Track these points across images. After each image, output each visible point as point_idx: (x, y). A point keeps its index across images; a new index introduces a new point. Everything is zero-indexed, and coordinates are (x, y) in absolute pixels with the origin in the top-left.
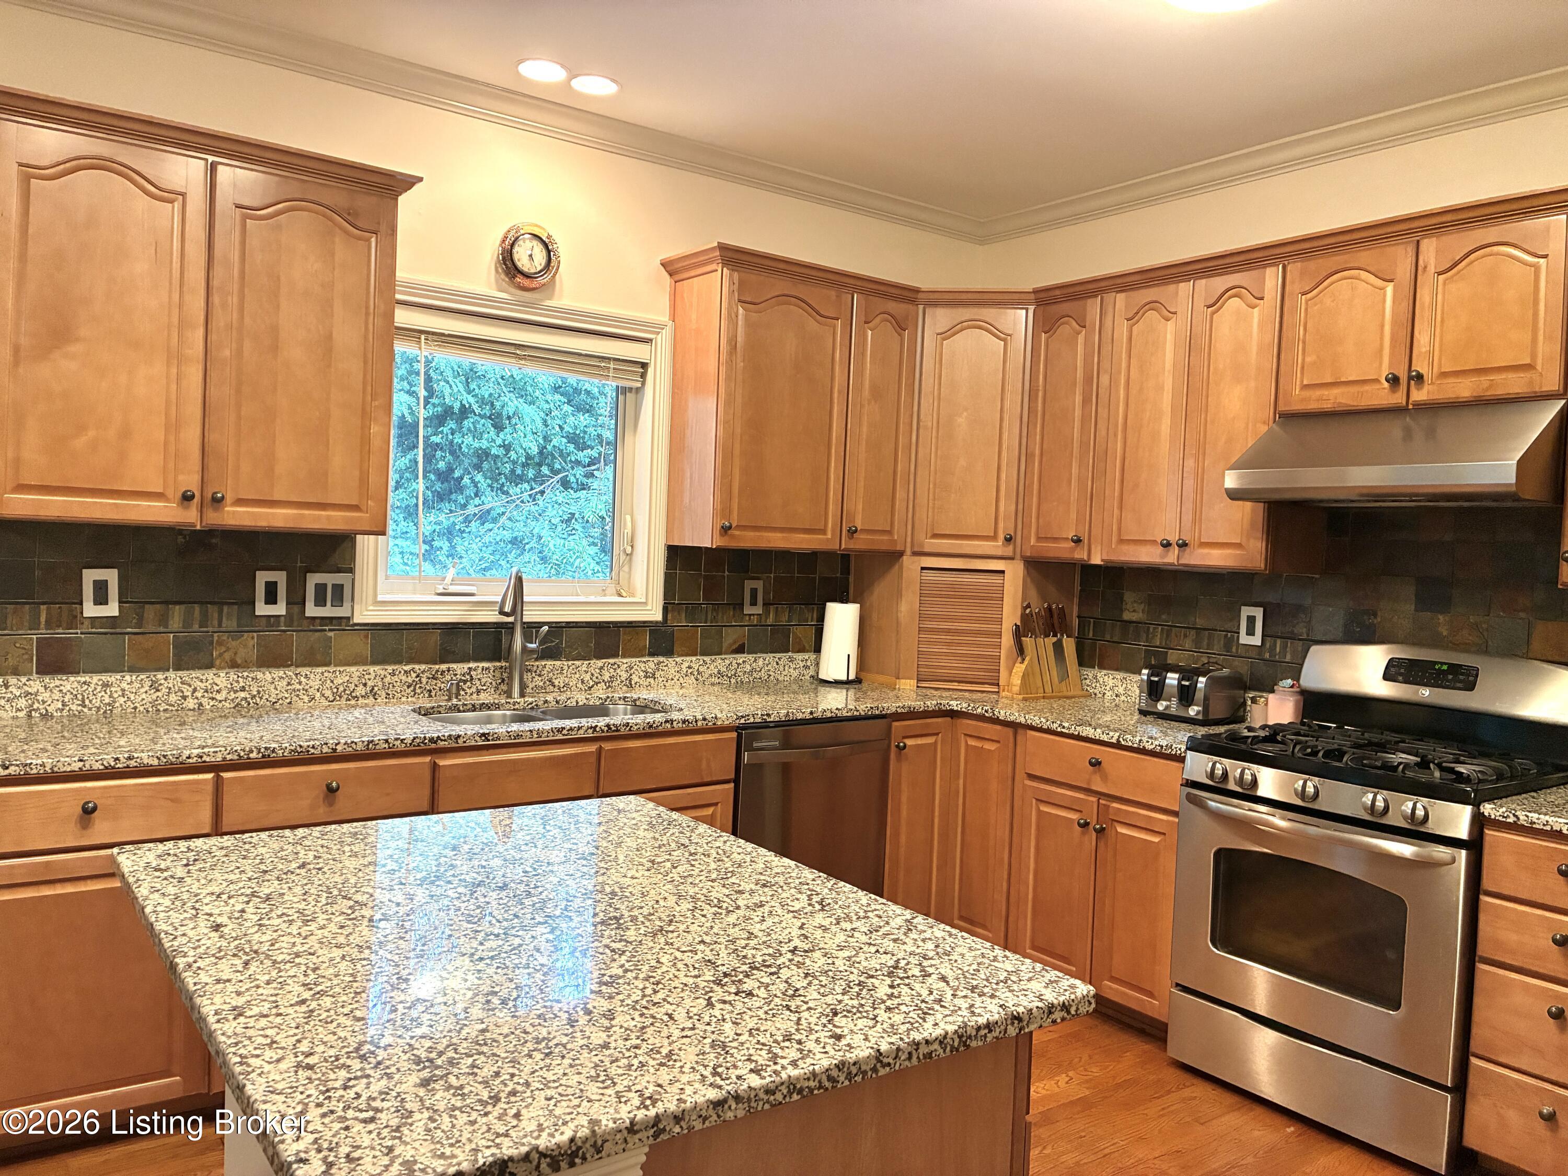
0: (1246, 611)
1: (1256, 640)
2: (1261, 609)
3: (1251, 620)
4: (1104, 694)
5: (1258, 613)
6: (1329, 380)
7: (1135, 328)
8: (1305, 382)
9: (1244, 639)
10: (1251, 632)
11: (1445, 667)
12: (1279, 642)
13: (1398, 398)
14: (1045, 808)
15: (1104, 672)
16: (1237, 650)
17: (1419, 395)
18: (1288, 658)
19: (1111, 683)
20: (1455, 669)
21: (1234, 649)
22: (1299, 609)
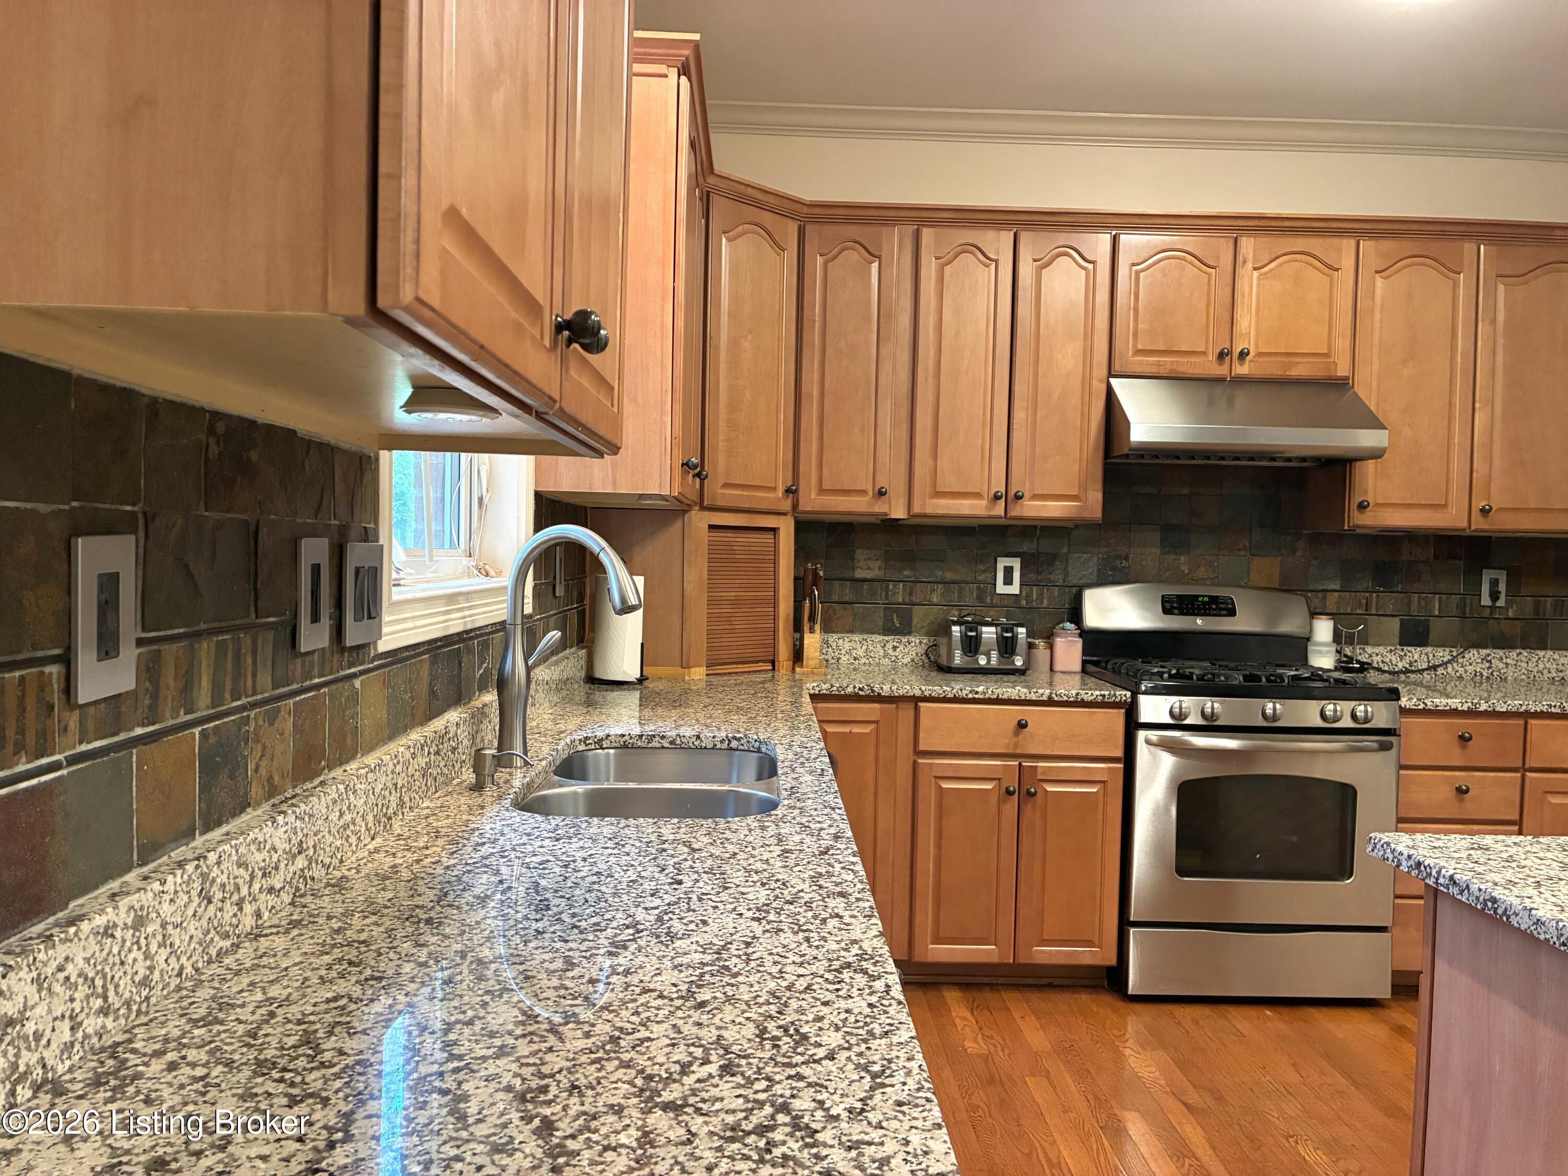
0: (1002, 563)
1: (1015, 589)
2: (1019, 560)
3: (1009, 571)
4: (839, 659)
5: (1016, 564)
6: (1162, 347)
7: (947, 269)
8: (1139, 347)
9: (1001, 588)
10: (1008, 581)
11: (1206, 599)
12: (1035, 588)
13: (1222, 371)
14: (946, 785)
15: (835, 636)
16: (992, 600)
17: (1242, 370)
18: (1045, 603)
19: (847, 646)
20: (1214, 599)
21: (988, 600)
22: (1054, 557)
